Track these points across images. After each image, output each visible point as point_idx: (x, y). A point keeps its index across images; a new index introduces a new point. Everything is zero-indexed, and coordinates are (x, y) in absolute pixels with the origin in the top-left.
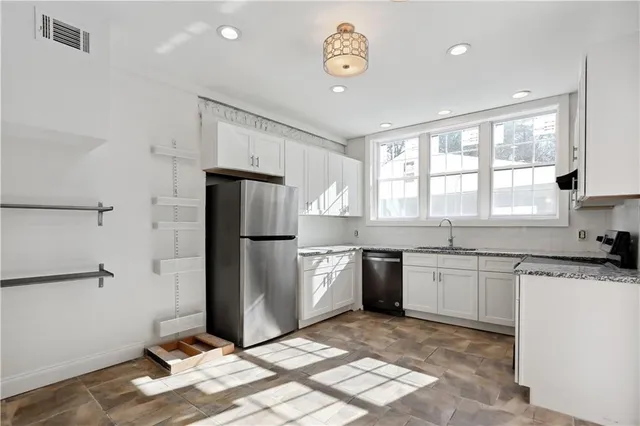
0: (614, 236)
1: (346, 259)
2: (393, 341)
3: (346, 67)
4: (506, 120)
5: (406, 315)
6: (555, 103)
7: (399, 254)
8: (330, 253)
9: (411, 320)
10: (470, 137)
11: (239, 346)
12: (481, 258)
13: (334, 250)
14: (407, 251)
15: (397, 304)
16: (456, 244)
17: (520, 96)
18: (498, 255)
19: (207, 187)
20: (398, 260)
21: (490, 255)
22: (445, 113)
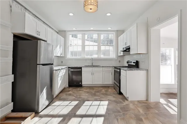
0: (135, 61)
1: (65, 71)
2: (87, 94)
3: (91, 9)
4: (103, 34)
5: (83, 86)
6: (114, 32)
7: (81, 68)
8: (62, 69)
9: (85, 87)
10: (95, 36)
11: (37, 113)
12: (103, 68)
13: (63, 68)
14: (83, 67)
15: (80, 83)
16: (94, 64)
17: (109, 29)
18: (107, 67)
19: (13, 41)
20: (81, 70)
21: (105, 67)
22: (92, 29)
